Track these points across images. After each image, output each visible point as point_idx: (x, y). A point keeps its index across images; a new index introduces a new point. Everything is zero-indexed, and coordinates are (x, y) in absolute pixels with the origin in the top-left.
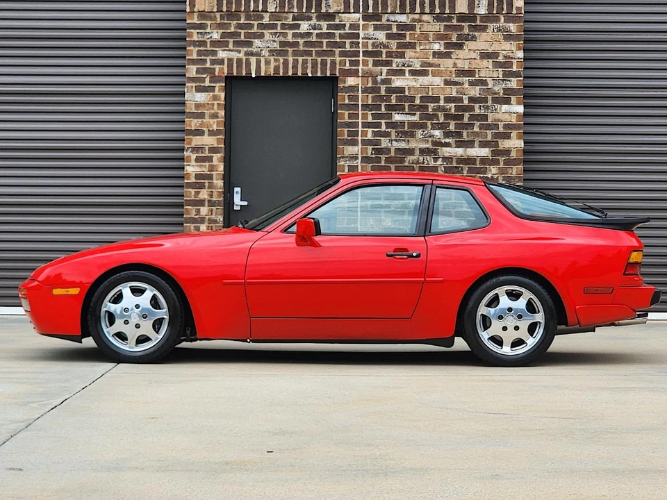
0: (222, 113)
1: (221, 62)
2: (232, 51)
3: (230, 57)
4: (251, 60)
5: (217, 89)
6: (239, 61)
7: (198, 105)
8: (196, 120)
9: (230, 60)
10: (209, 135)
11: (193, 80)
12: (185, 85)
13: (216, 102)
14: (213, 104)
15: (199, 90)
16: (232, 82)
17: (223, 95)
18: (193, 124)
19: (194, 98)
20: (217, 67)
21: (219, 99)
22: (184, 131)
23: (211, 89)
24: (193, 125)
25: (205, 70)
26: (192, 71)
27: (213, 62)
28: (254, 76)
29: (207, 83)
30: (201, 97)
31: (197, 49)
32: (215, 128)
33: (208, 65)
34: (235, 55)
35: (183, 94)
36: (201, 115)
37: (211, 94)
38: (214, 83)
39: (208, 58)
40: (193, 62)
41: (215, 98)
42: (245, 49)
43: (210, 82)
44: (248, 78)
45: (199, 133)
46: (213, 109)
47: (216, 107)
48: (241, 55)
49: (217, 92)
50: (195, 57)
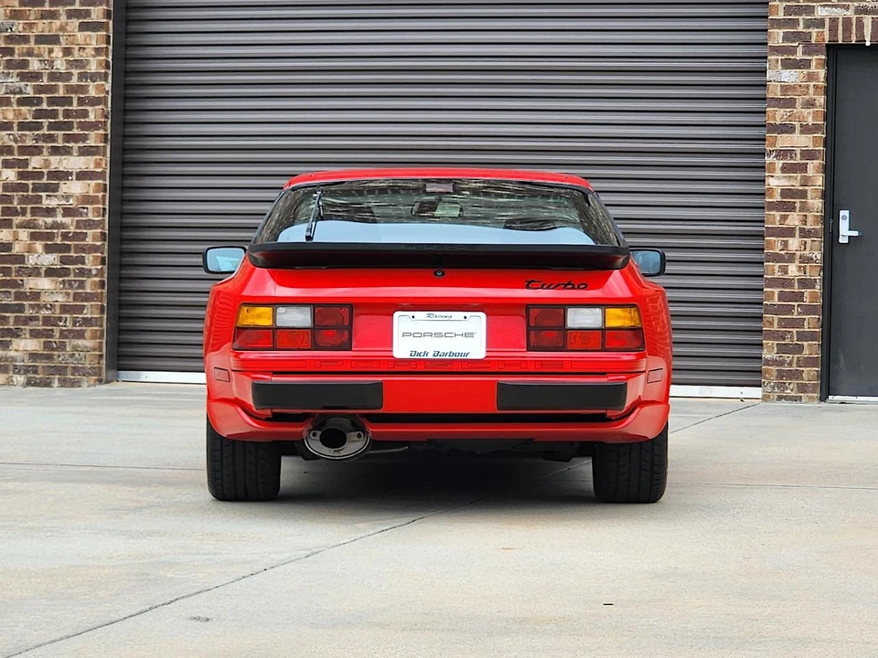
0: (821, 100)
1: (820, 23)
2: (836, 6)
3: (833, 15)
4: (865, 21)
5: (813, 64)
6: (847, 21)
7: (785, 88)
8: (782, 110)
9: (834, 21)
10: (802, 132)
11: (777, 50)
12: (766, 58)
13: (812, 84)
14: (808, 87)
15: (788, 65)
16: (835, 53)
17: (822, 73)
18: (778, 115)
19: (780, 76)
20: (814, 31)
21: (817, 80)
22: (764, 126)
23: (806, 64)
24: (778, 117)
25: (797, 36)
26: (777, 37)
27: (809, 24)
28: (868, 44)
29: (799, 56)
30: (790, 76)
31: (784, 4)
32: (810, 121)
33: (801, 28)
34: (840, 13)
35: (764, 72)
36: (790, 103)
37: (805, 71)
38: (809, 54)
39: (800, 18)
40: (779, 24)
41: (811, 77)
42: (856, 4)
43: (804, 53)
44: (860, 46)
45: (787, 129)
46: (807, 93)
47: (811, 90)
48: (850, 13)
49: (813, 69)
50: (781, 16)
